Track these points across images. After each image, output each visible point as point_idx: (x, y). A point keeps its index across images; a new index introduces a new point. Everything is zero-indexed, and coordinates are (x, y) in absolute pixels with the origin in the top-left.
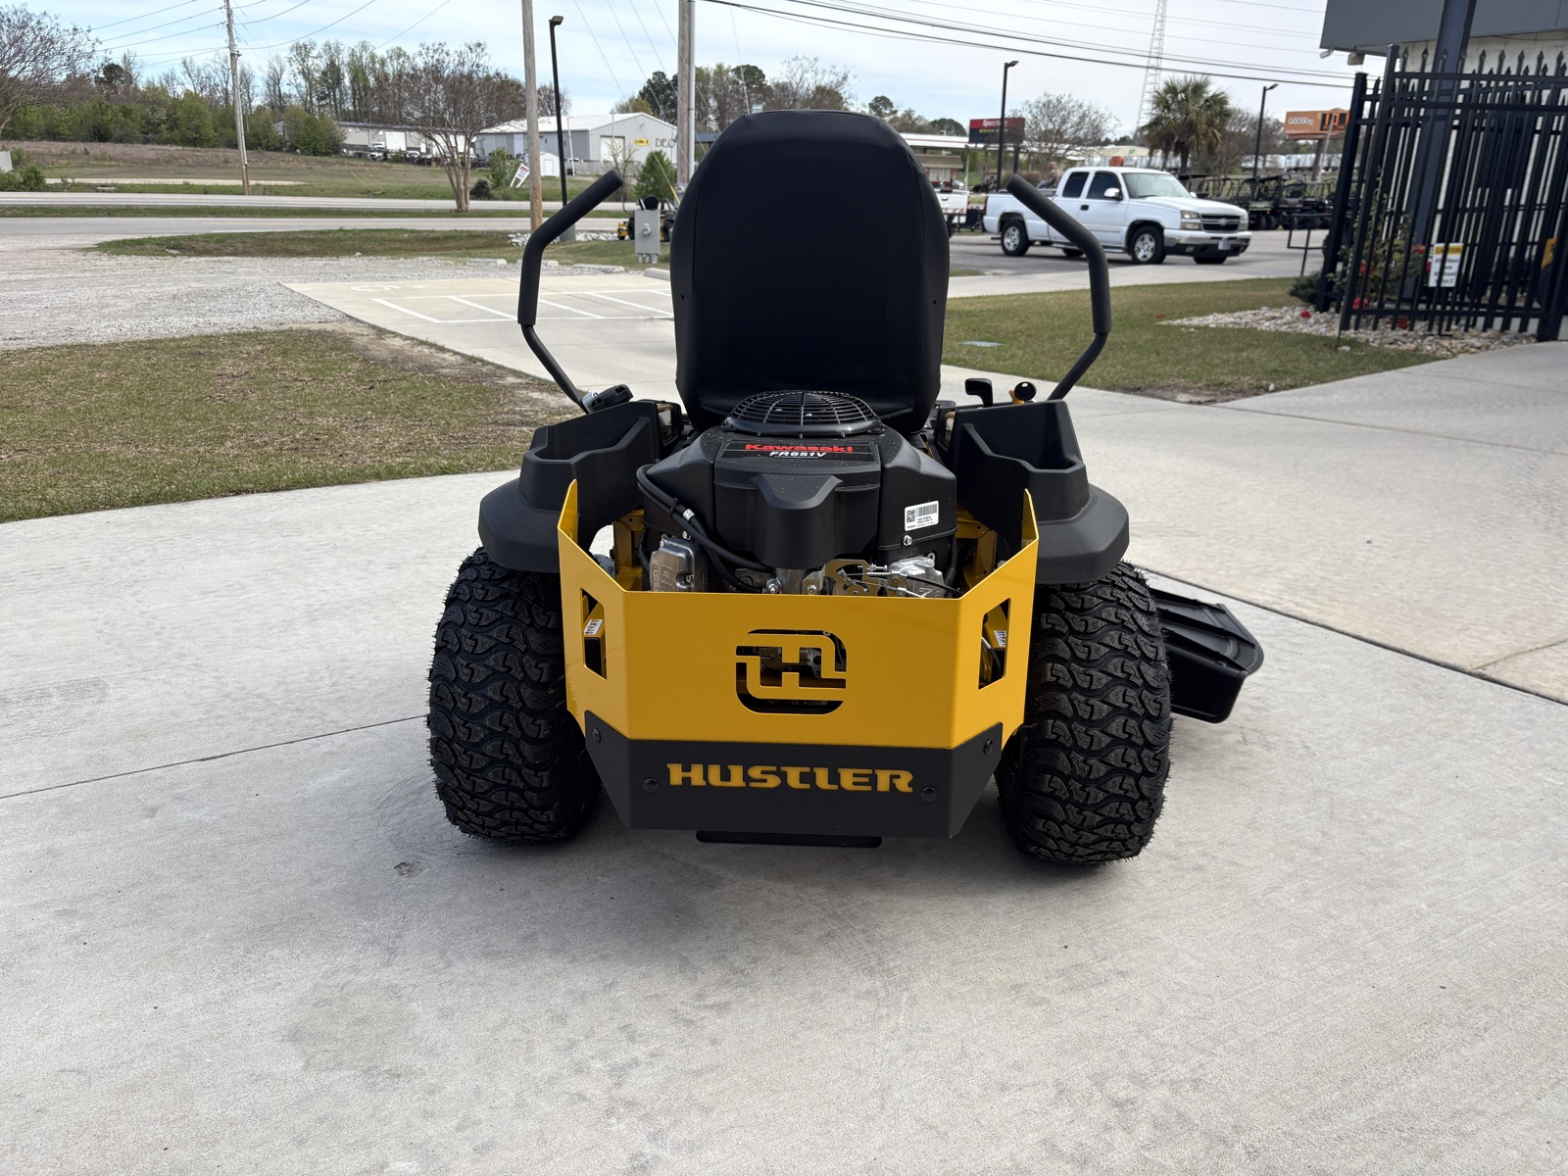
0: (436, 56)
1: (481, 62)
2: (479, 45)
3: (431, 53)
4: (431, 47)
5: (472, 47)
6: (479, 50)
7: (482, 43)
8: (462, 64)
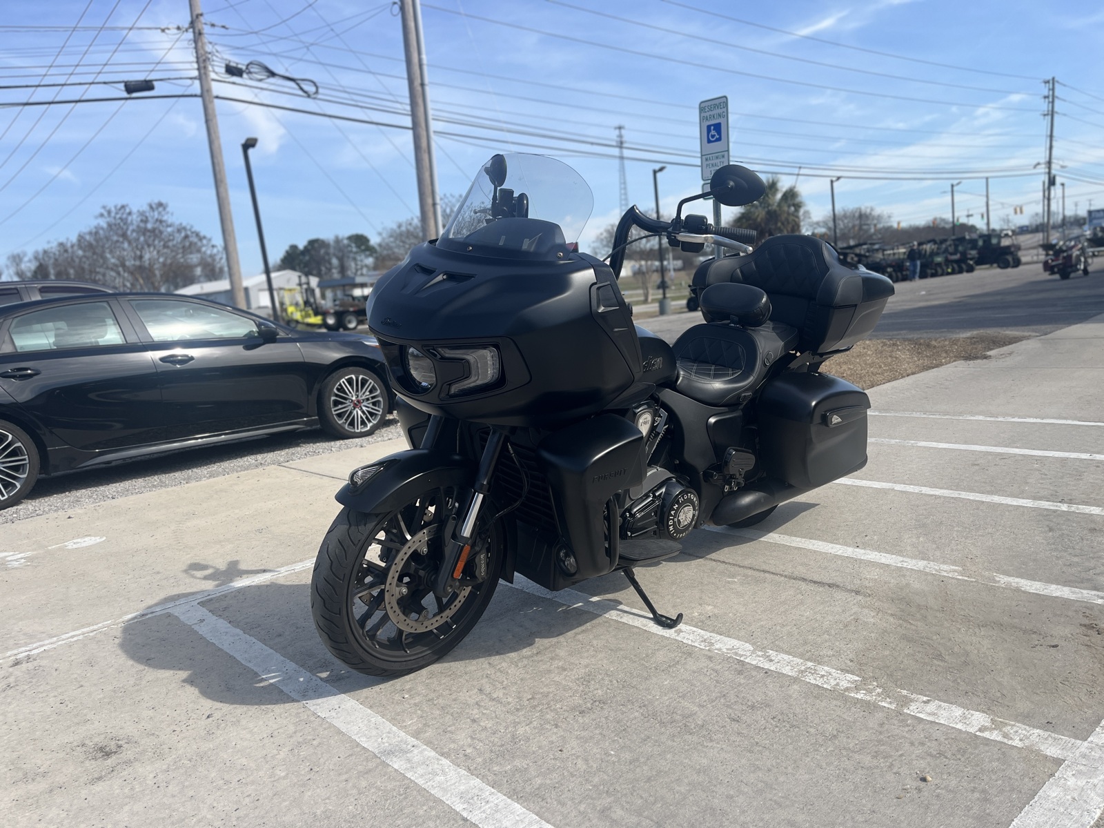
0: (118, 216)
1: (165, 218)
2: (160, 205)
3: (113, 214)
4: (113, 209)
5: (154, 206)
6: (161, 209)
7: (164, 201)
8: (145, 221)
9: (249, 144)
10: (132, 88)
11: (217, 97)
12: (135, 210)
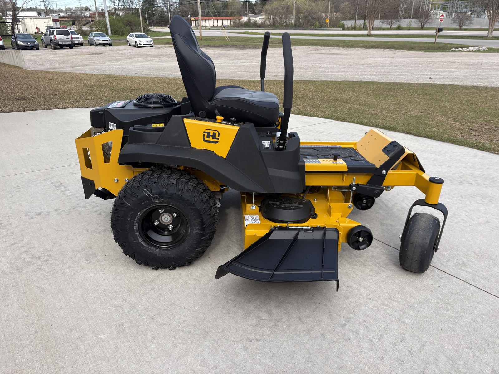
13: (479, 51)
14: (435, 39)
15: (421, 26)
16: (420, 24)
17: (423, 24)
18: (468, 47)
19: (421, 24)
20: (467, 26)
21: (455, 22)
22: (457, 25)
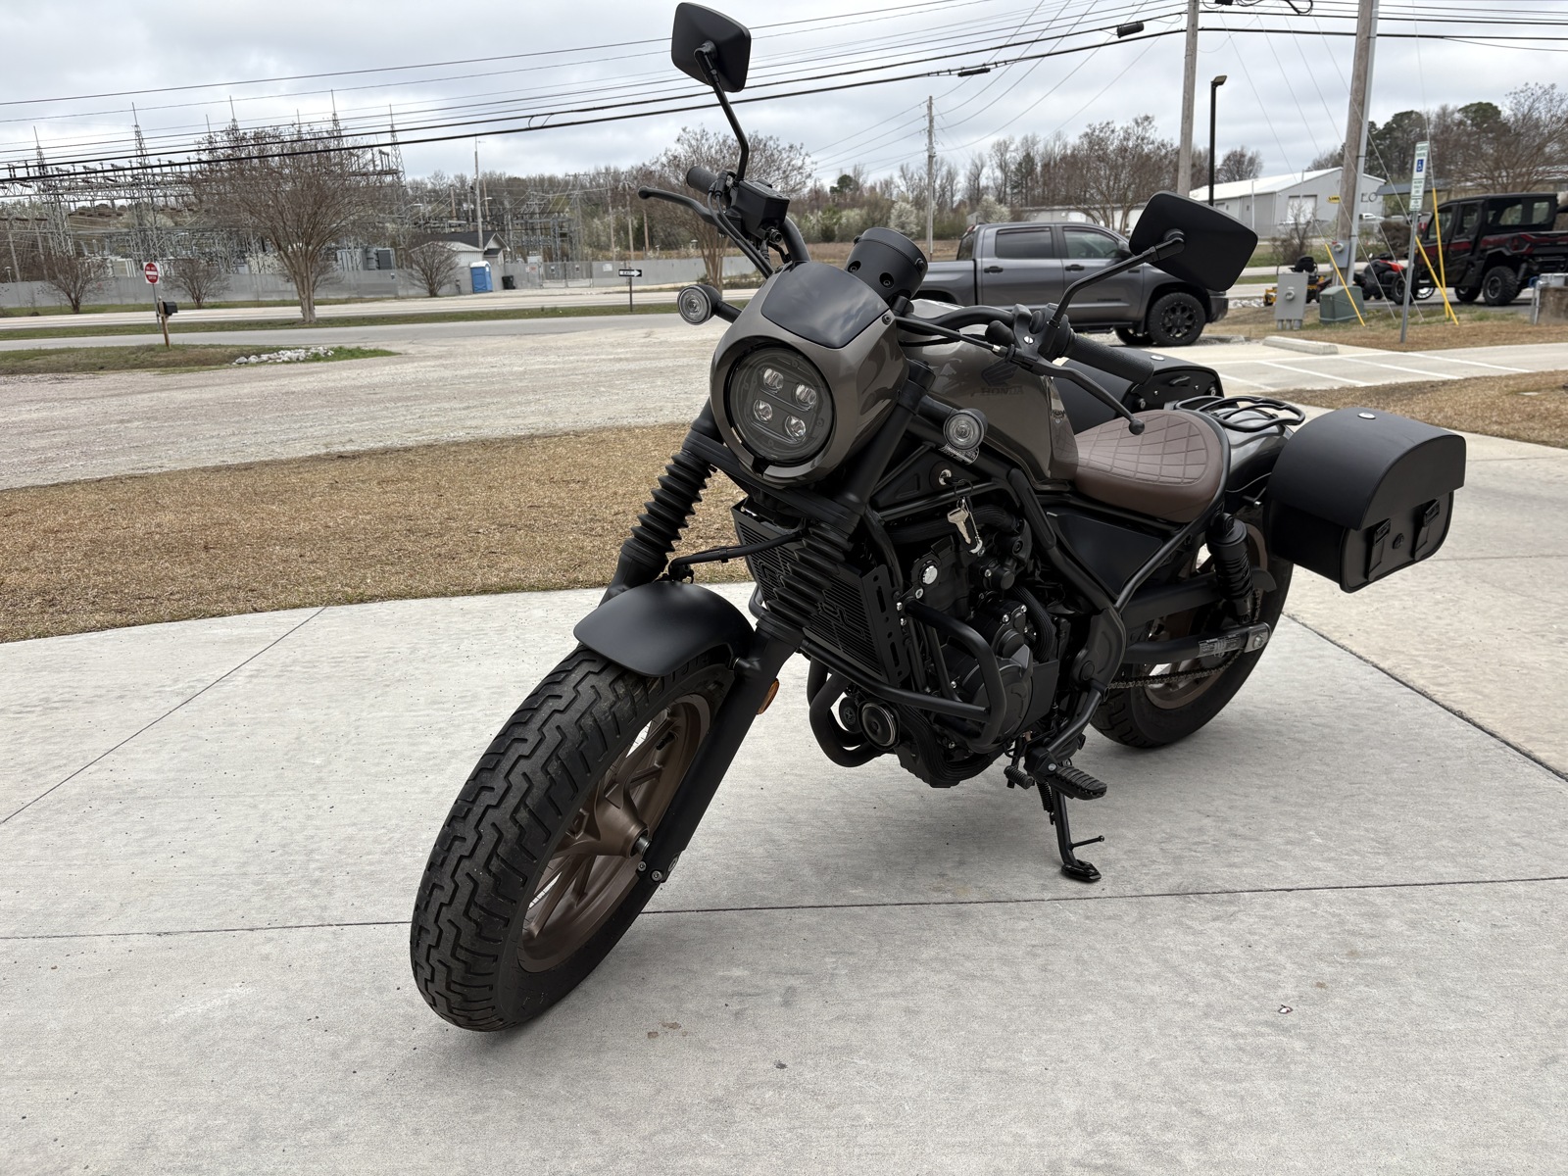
0: (1101, 135)
1: (1147, 136)
2: (1147, 118)
3: (1096, 133)
4: (1097, 127)
5: (1140, 121)
6: (1146, 123)
7: (1150, 114)
8: (1127, 139)
9: (1218, 82)
10: (1123, 31)
11: (1202, 29)
12: (1117, 129)
13: (316, 358)
14: (163, 336)
15: (70, 304)
16: (65, 297)
17: (73, 296)
18: (277, 350)
19: (69, 296)
20: (214, 296)
21: (179, 287)
22: (185, 296)
